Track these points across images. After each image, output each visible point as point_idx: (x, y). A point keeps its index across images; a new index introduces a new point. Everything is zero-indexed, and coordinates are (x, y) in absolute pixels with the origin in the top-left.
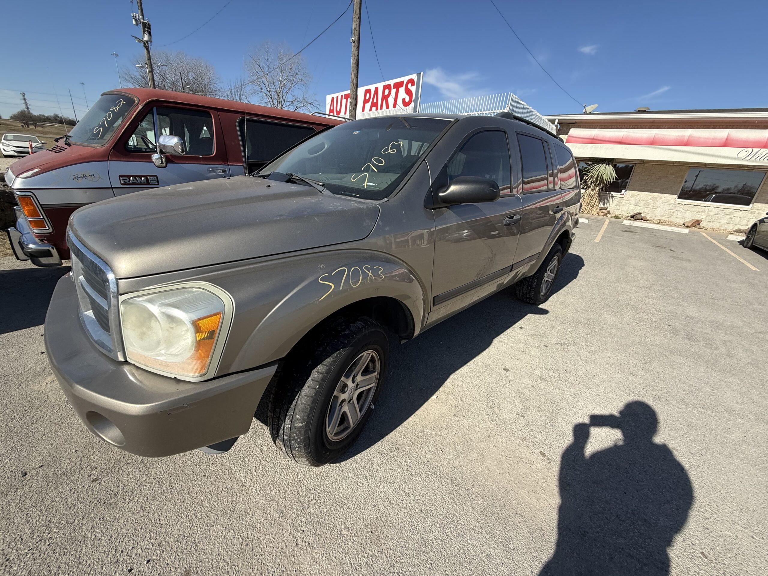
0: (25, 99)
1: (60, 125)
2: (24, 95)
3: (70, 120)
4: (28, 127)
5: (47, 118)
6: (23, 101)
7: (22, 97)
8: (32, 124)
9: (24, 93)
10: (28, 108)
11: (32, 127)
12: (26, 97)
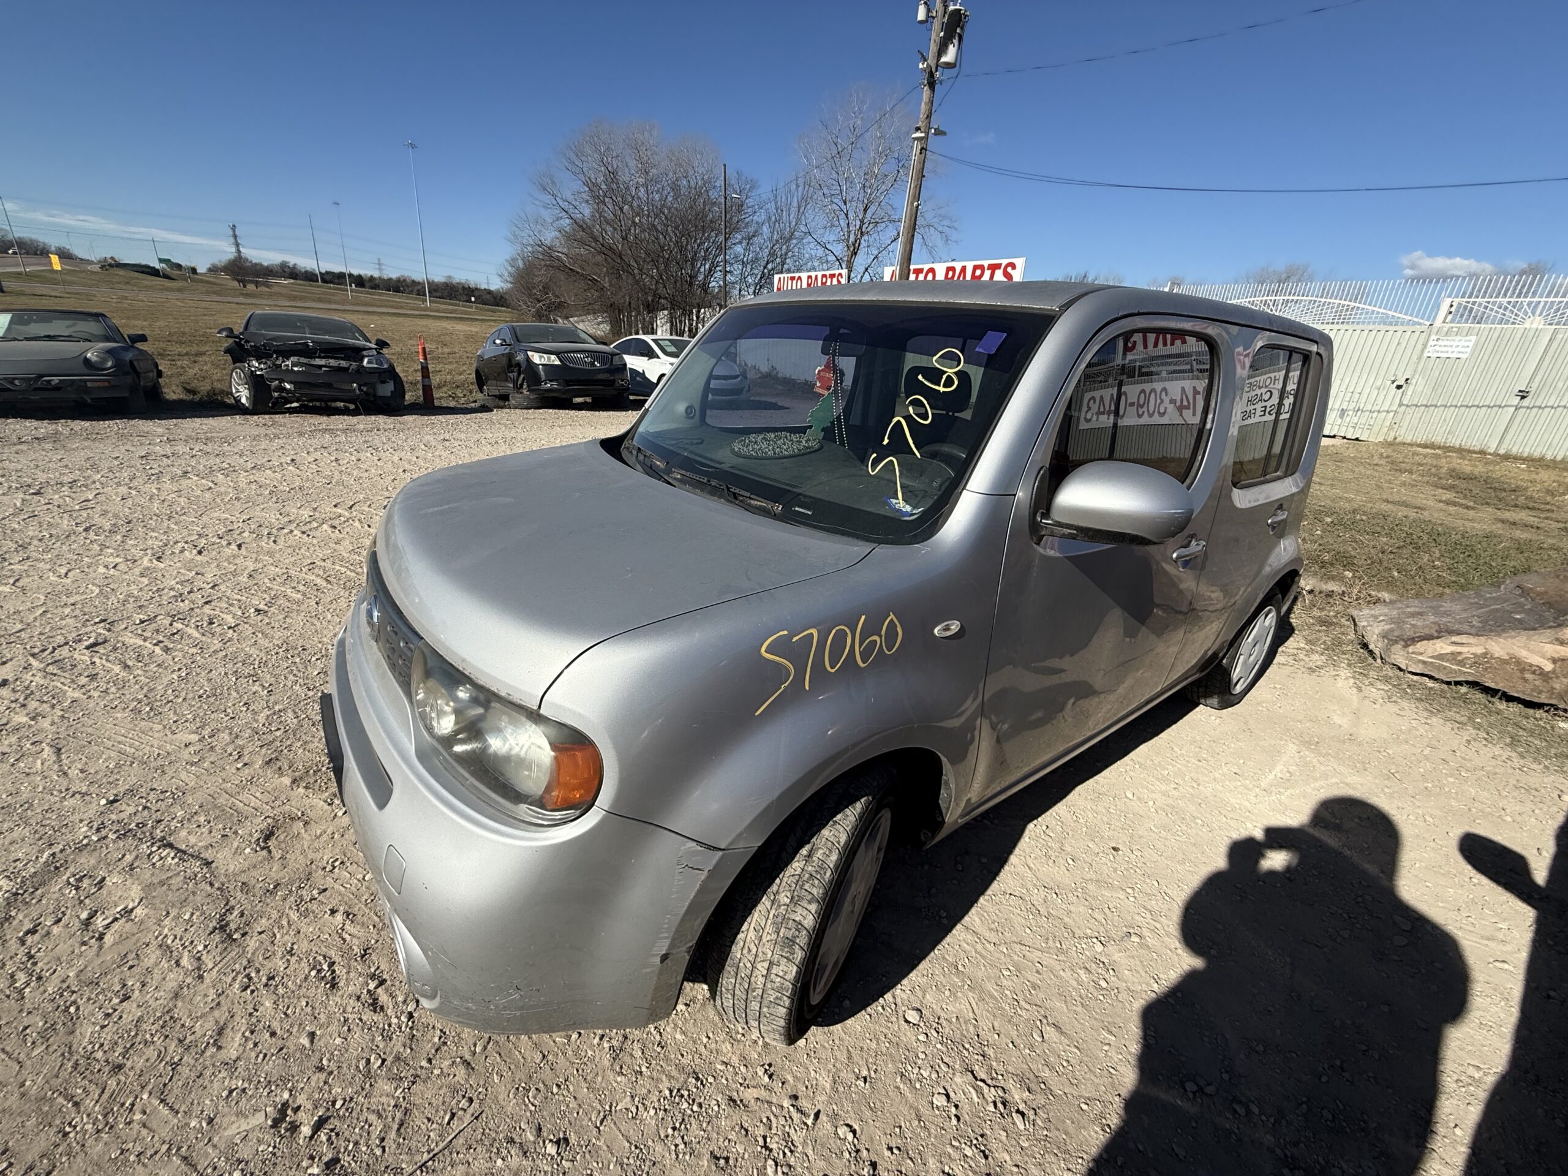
0: (235, 237)
1: (292, 281)
2: (234, 228)
3: (306, 272)
4: (245, 286)
5: (267, 268)
6: (232, 240)
7: (231, 233)
8: (252, 282)
9: (234, 226)
10: (239, 251)
11: (251, 287)
12: (237, 233)
